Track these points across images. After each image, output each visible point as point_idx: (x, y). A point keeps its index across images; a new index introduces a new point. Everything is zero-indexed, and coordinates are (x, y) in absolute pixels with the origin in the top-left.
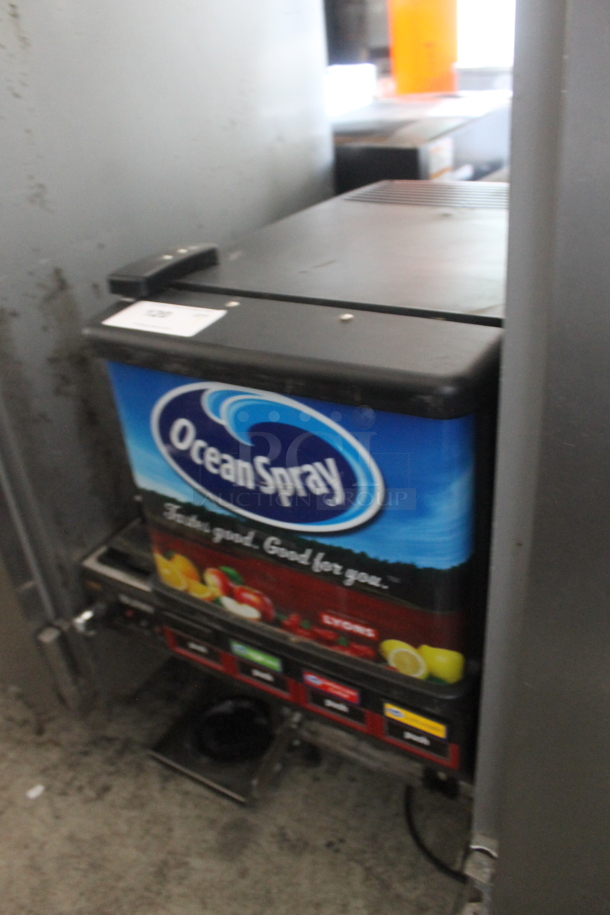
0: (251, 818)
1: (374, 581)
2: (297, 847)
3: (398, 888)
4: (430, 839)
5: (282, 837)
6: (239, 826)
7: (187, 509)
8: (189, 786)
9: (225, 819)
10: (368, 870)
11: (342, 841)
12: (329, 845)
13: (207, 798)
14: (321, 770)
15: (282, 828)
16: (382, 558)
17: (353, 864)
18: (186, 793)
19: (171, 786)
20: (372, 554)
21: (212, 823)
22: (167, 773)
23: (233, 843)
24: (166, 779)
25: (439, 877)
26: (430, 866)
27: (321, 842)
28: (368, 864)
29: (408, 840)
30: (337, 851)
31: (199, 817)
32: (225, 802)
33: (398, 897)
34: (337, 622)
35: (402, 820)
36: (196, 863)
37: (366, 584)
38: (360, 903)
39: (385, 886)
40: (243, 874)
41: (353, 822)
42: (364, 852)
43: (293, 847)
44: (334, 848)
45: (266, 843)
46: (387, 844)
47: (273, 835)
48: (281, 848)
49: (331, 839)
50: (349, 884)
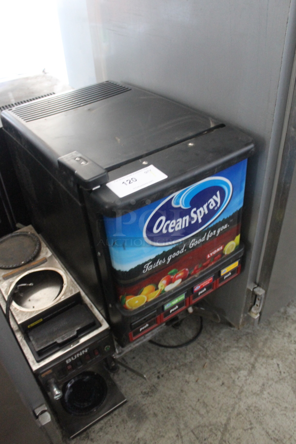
0: (129, 404)
1: (225, 227)
2: (153, 389)
3: (187, 361)
4: (174, 343)
5: (146, 394)
6: (131, 411)
7: (154, 261)
8: (98, 426)
9: (124, 415)
10: (176, 368)
11: (159, 373)
12: (158, 377)
13: (109, 420)
15: (142, 392)
16: (228, 216)
17: (170, 373)
18: (101, 429)
19: (93, 435)
20: (226, 218)
21: (124, 421)
22: (84, 435)
23: (138, 415)
24: (88, 437)
25: (190, 346)
26: (184, 348)
27: (156, 380)
28: (173, 367)
29: (170, 350)
30: (162, 376)
31: (117, 426)
32: (116, 412)
33: (191, 362)
34: (211, 254)
35: (161, 349)
36: (140, 435)
37: (224, 230)
38: (187, 376)
39: (185, 365)
40: (155, 415)
41: (153, 365)
42: (168, 367)
43: (152, 391)
44: (160, 376)
45: (146, 401)
46: (169, 358)
47: (143, 398)
48: (151, 396)
49: (156, 376)
50: (178, 377)
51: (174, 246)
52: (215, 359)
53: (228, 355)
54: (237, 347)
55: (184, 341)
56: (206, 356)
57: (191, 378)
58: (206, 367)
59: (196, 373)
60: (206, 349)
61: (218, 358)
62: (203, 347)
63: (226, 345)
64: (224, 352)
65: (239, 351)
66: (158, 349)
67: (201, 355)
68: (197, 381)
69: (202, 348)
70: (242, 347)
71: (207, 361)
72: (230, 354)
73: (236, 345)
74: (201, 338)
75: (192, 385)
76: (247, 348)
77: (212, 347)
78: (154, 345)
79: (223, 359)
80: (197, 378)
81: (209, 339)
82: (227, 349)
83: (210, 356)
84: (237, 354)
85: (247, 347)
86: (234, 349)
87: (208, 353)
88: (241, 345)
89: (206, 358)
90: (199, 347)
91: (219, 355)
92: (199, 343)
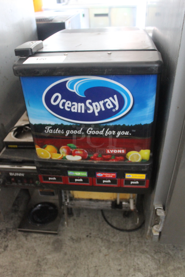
0: (60, 237)
1: (127, 133)
2: (78, 240)
3: (112, 240)
4: (115, 224)
5: (72, 239)
6: (57, 241)
7: (54, 127)
8: (35, 235)
9: (52, 241)
10: (102, 239)
11: (90, 234)
12: (87, 236)
13: (43, 237)
14: (75, 216)
15: (71, 237)
16: (130, 125)
17: (96, 239)
18: (35, 238)
19: (29, 237)
20: (127, 125)
21: (48, 243)
22: (25, 234)
23: (58, 246)
24: (26, 236)
25: (122, 233)
26: (118, 231)
27: (85, 236)
28: (101, 237)
29: (109, 227)
30: (90, 237)
31: (43, 243)
32: (49, 236)
33: (113, 242)
34: (112, 151)
35: (105, 222)
36: (49, 257)
37: (124, 135)
38: (104, 248)
39: (109, 241)
40: (66, 254)
41: (91, 228)
42: (98, 234)
43: (77, 241)
44: (89, 236)
45: (68, 243)
46: (104, 230)
47: (69, 240)
48: (73, 242)
49: (87, 234)
50: (98, 244)
51: (72, 124)
52: (130, 252)
53: (141, 256)
54: (152, 256)
55: (121, 227)
56: (126, 246)
57: (104, 251)
58: (120, 252)
59: (110, 250)
60: (130, 242)
61: (133, 253)
62: (130, 239)
63: (146, 249)
64: (140, 252)
65: (151, 259)
66: (103, 221)
67: (124, 243)
68: (106, 255)
69: (128, 239)
70: (155, 259)
71: (124, 249)
72: (143, 257)
73: (153, 254)
74: (134, 234)
75: (101, 255)
76: (158, 262)
77: (135, 244)
78: (103, 218)
79: (135, 256)
80: (107, 254)
81: (138, 238)
82: (144, 252)
83: (128, 248)
84: (147, 260)
85: (160, 262)
86: (149, 256)
87: (129, 245)
88: (156, 257)
89: (125, 247)
90: (128, 237)
91: (135, 251)
92: (129, 235)
